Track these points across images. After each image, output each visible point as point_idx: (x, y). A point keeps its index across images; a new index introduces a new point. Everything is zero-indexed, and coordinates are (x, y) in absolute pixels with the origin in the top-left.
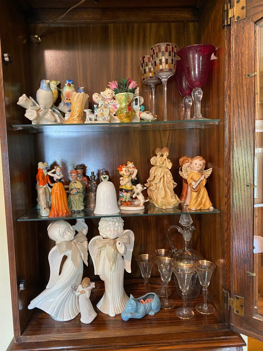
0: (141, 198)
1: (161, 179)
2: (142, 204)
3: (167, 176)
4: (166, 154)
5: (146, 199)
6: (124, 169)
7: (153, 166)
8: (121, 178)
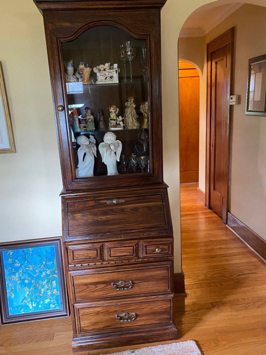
0: (121, 123)
1: (130, 113)
2: (122, 127)
3: (133, 111)
4: (133, 100)
5: (124, 124)
6: (112, 108)
7: (127, 107)
8: (111, 113)
